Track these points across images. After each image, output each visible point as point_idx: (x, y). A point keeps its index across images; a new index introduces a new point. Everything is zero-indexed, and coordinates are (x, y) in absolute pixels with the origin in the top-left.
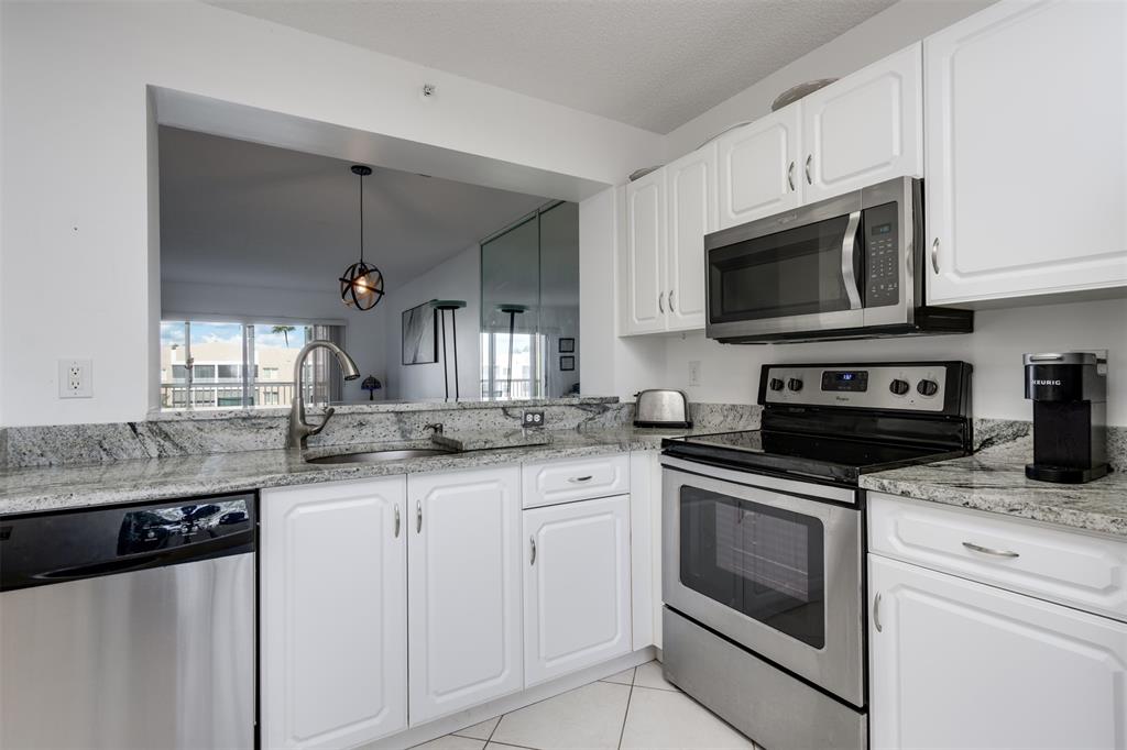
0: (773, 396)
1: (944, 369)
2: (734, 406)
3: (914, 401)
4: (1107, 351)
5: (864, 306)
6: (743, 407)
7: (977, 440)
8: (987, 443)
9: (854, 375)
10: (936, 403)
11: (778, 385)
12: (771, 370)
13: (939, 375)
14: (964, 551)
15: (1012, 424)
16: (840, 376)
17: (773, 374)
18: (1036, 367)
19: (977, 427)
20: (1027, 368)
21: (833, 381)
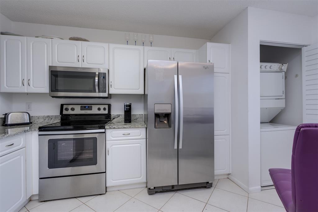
0: (65, 112)
1: (107, 105)
2: (48, 116)
3: (102, 112)
4: (131, 104)
5: (99, 92)
6: (52, 116)
7: (112, 118)
8: (114, 119)
9: (89, 107)
10: (106, 112)
11: (67, 109)
12: (64, 105)
13: (107, 107)
14: (123, 136)
15: (117, 115)
16: (85, 107)
17: (65, 107)
18: (126, 105)
19: (112, 116)
20: (125, 105)
21: (83, 108)
